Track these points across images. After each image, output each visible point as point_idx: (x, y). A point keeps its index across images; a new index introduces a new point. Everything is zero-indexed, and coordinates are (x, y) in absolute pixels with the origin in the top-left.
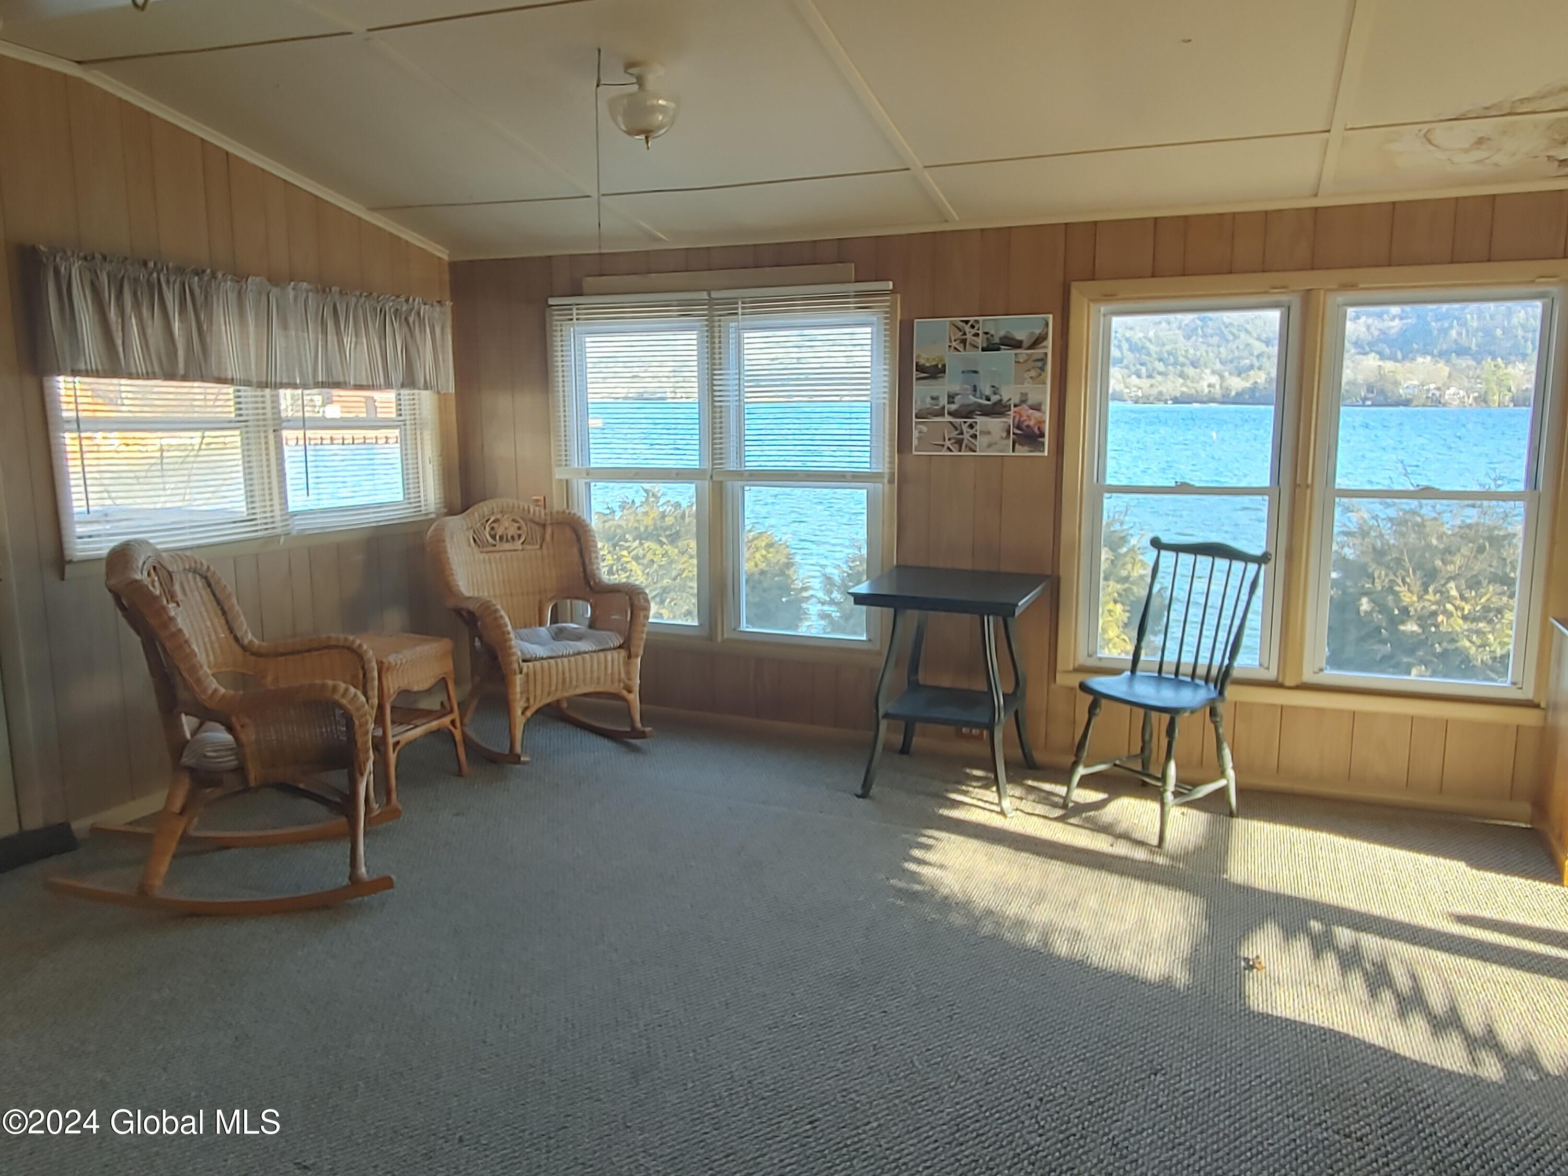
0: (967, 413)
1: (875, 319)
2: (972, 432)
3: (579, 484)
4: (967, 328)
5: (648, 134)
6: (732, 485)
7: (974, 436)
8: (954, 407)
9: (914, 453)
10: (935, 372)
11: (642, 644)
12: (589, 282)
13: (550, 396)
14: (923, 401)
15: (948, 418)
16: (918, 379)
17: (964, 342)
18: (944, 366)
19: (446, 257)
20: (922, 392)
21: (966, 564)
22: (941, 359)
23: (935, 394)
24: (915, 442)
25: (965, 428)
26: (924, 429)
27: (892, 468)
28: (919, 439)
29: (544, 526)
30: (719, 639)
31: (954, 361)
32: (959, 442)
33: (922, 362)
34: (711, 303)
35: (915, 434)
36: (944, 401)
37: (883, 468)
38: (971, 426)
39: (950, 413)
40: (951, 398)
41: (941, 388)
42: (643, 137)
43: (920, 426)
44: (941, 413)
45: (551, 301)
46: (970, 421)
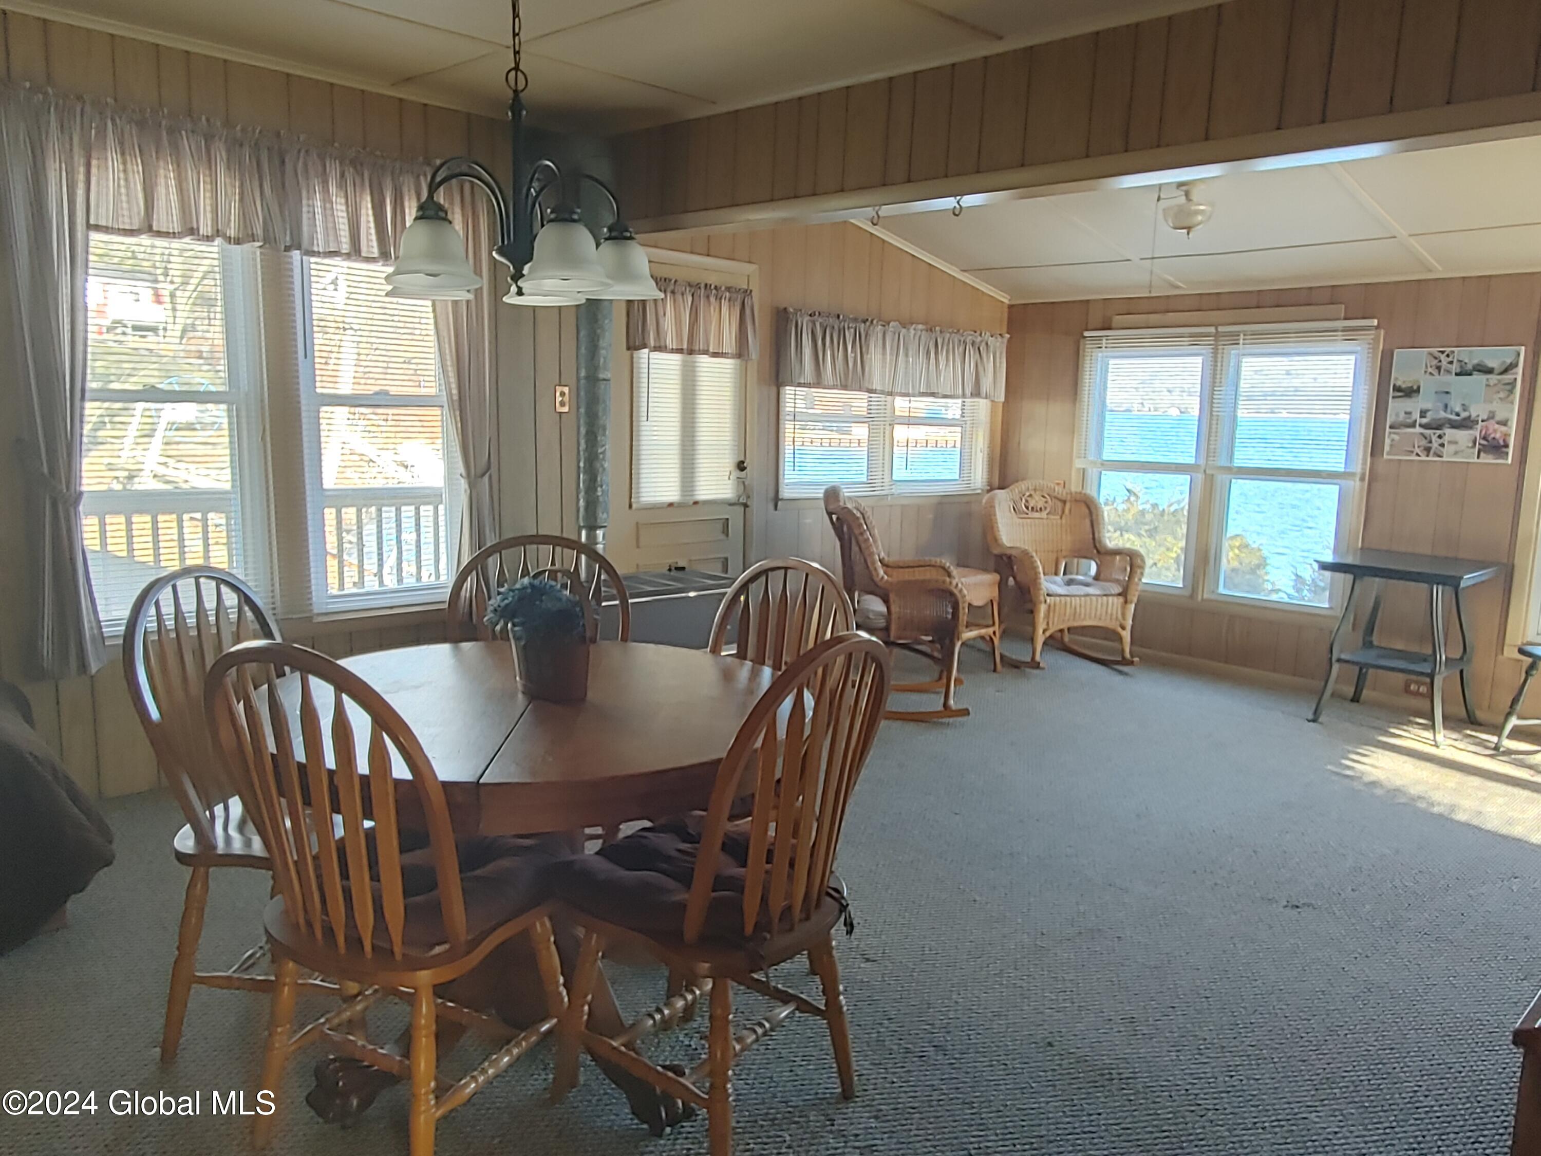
0: (1437, 426)
1: (1359, 348)
2: (1440, 441)
3: (1092, 472)
4: (1443, 357)
5: (1189, 229)
6: (1221, 478)
7: (1442, 445)
8: (1424, 421)
9: (1385, 456)
10: (1410, 392)
11: (1137, 594)
12: (1117, 320)
13: (1077, 405)
14: (1397, 415)
15: (1418, 430)
16: (1393, 397)
17: (1439, 368)
18: (1419, 388)
19: (1006, 301)
20: (1397, 408)
21: (1426, 549)
22: (1418, 381)
23: (1408, 410)
24: (1387, 448)
25: (1434, 438)
26: (1396, 437)
27: (1364, 469)
28: (1391, 446)
29: (1064, 502)
30: (1200, 598)
31: (1428, 384)
32: (1428, 450)
33: (1399, 383)
34: (1217, 335)
35: (1387, 441)
36: (1416, 415)
37: (1357, 468)
38: (1440, 437)
39: (1421, 426)
40: (1423, 414)
41: (1414, 406)
42: (1185, 231)
43: (1393, 436)
44: (1413, 425)
45: (1086, 334)
46: (1439, 432)
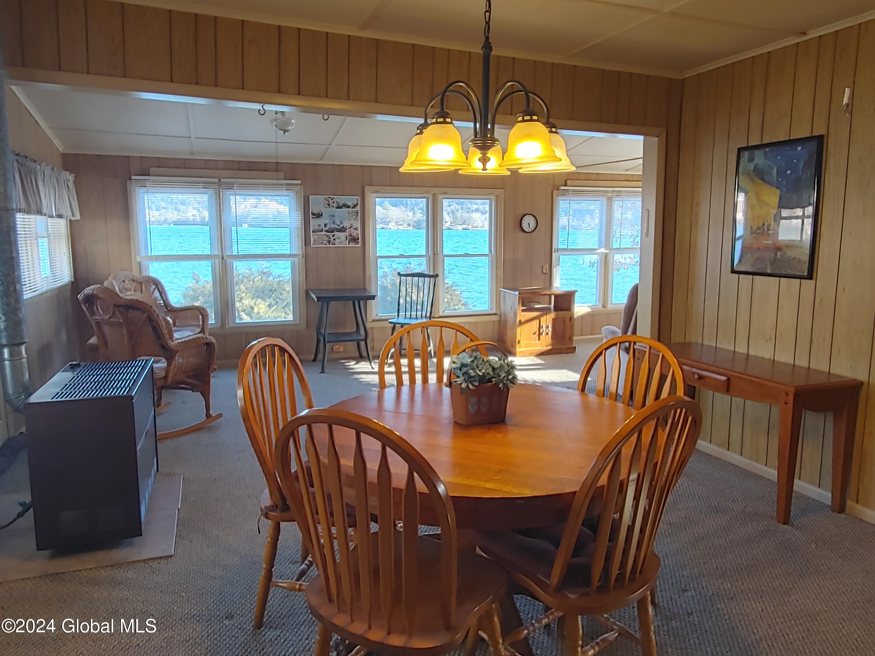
0: (331, 231)
1: (291, 194)
2: (334, 238)
4: (330, 200)
5: (285, 131)
6: (229, 261)
7: (335, 239)
8: (326, 229)
9: (312, 246)
10: (319, 216)
12: (152, 170)
13: (130, 222)
14: (315, 226)
15: (324, 233)
16: (312, 218)
17: (329, 205)
18: (322, 213)
19: (61, 150)
20: (314, 223)
21: (332, 287)
22: (321, 211)
23: (319, 224)
24: (312, 242)
25: (331, 236)
26: (316, 237)
27: (303, 252)
28: (314, 241)
29: (141, 283)
30: (227, 327)
31: (326, 212)
32: (329, 242)
33: (314, 212)
34: (220, 183)
35: (312, 239)
36: (323, 226)
37: (300, 252)
38: (333, 236)
39: (325, 231)
40: (325, 225)
41: (322, 221)
42: (282, 132)
43: (314, 236)
44: (322, 231)
45: (133, 177)
46: (333, 234)
